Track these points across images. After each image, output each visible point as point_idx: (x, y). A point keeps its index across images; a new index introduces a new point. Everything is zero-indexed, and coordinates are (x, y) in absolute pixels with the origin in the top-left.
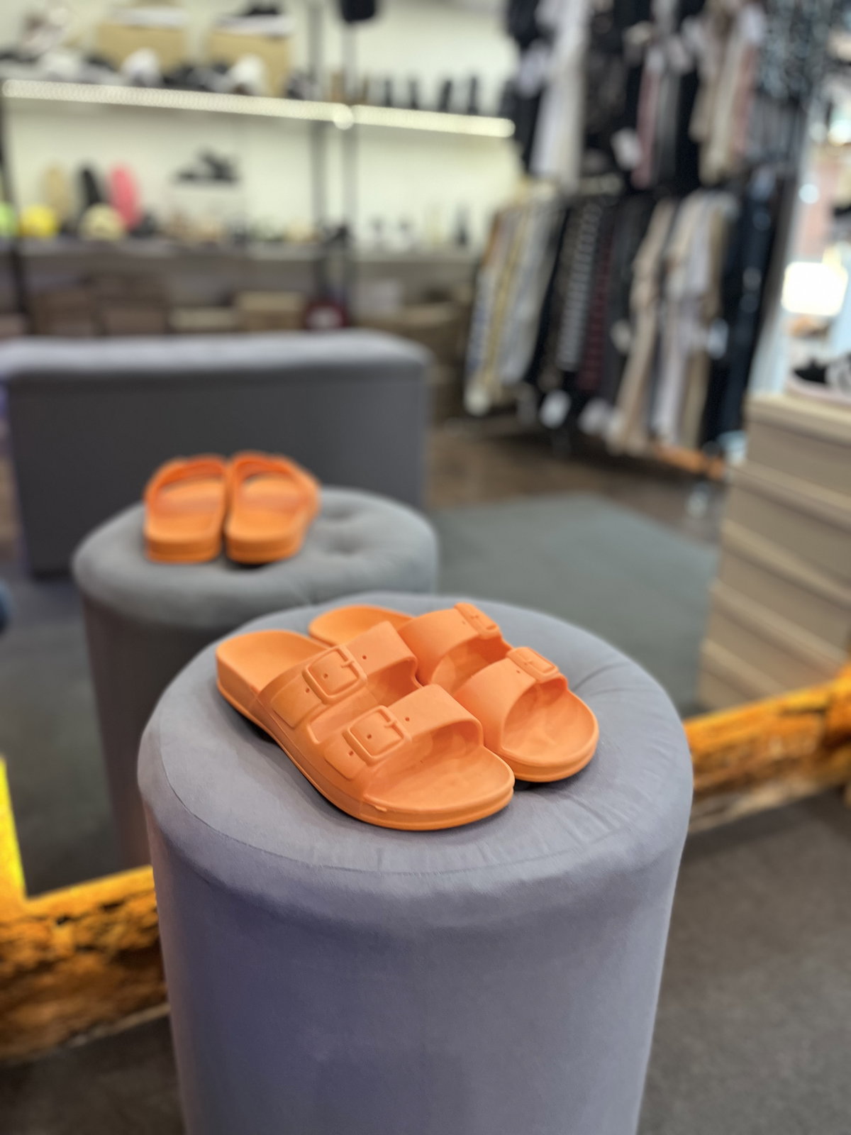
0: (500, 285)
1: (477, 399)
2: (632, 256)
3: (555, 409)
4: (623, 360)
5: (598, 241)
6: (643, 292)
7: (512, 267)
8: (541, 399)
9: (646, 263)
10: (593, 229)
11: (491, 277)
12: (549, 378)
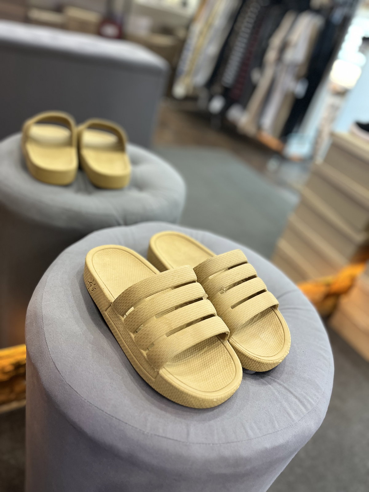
0: (201, 33)
1: (180, 90)
2: (271, 35)
3: (217, 105)
4: (253, 87)
5: (255, 22)
6: (271, 55)
7: (209, 25)
8: (211, 98)
9: (276, 41)
10: (254, 16)
11: (197, 28)
12: (217, 88)
